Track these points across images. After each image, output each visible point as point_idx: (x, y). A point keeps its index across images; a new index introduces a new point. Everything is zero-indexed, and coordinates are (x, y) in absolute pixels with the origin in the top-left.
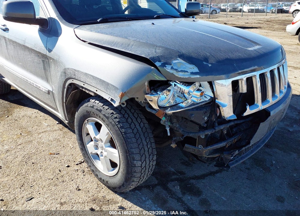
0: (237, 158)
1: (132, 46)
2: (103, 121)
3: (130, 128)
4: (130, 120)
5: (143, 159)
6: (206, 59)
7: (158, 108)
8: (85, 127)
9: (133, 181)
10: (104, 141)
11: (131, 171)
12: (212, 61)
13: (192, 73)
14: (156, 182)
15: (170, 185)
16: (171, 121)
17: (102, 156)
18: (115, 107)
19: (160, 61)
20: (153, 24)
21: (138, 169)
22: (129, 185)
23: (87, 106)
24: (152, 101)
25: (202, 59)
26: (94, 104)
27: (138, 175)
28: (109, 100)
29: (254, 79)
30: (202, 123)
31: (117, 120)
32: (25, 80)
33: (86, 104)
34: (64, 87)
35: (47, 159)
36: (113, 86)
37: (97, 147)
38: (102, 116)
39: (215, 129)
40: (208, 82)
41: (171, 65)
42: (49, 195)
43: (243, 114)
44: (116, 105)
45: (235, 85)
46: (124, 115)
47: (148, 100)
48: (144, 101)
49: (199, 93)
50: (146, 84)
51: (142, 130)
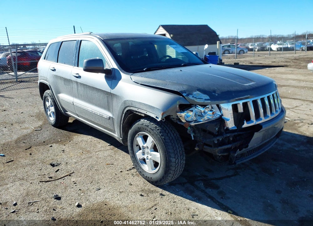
0: (242, 158)
1: (169, 84)
2: (149, 133)
3: (167, 136)
4: (167, 131)
5: (176, 157)
6: (214, 92)
7: (185, 121)
8: (136, 140)
9: (170, 173)
10: (149, 148)
11: (169, 165)
12: (218, 92)
13: (206, 100)
14: (187, 181)
15: (196, 183)
16: (194, 132)
17: (148, 159)
18: (159, 122)
19: (185, 93)
20: (181, 70)
21: (173, 164)
22: (167, 176)
23: (139, 124)
24: (181, 117)
25: (212, 91)
26: (143, 122)
27: (174, 169)
28: (155, 117)
29: (248, 103)
30: (215, 132)
31: (159, 131)
32: (90, 111)
33: (138, 123)
34: (123, 113)
35: (105, 168)
36: (157, 109)
37: (144, 153)
38: (149, 129)
39: (223, 136)
40: (217, 105)
41: (192, 95)
42: (110, 187)
43: (242, 126)
44: (159, 120)
45: (235, 107)
46: (163, 128)
47: (179, 116)
48: (176, 118)
49: (211, 113)
50: (178, 106)
51: (175, 138)
